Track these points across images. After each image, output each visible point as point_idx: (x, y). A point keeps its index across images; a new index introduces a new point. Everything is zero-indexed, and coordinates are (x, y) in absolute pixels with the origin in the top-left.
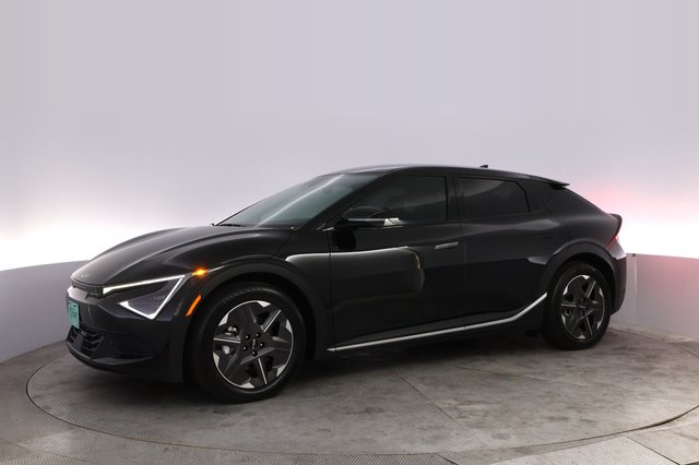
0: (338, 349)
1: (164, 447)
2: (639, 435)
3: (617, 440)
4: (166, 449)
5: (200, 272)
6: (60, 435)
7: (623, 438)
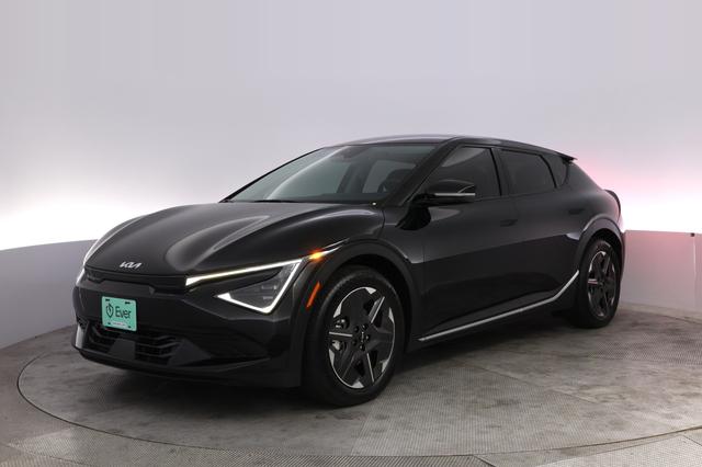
0: (428, 338)
1: (169, 447)
2: (698, 435)
3: (674, 440)
4: (172, 451)
5: (317, 256)
6: (54, 434)
7: (680, 438)
